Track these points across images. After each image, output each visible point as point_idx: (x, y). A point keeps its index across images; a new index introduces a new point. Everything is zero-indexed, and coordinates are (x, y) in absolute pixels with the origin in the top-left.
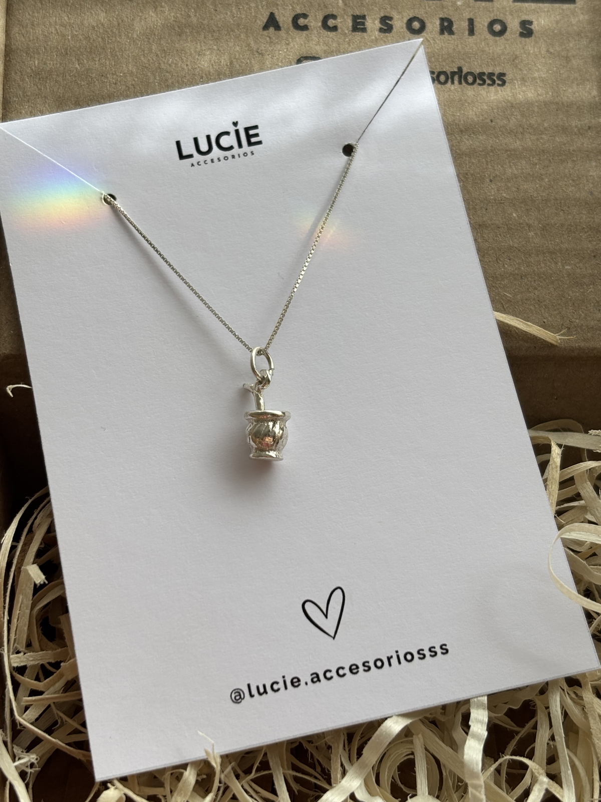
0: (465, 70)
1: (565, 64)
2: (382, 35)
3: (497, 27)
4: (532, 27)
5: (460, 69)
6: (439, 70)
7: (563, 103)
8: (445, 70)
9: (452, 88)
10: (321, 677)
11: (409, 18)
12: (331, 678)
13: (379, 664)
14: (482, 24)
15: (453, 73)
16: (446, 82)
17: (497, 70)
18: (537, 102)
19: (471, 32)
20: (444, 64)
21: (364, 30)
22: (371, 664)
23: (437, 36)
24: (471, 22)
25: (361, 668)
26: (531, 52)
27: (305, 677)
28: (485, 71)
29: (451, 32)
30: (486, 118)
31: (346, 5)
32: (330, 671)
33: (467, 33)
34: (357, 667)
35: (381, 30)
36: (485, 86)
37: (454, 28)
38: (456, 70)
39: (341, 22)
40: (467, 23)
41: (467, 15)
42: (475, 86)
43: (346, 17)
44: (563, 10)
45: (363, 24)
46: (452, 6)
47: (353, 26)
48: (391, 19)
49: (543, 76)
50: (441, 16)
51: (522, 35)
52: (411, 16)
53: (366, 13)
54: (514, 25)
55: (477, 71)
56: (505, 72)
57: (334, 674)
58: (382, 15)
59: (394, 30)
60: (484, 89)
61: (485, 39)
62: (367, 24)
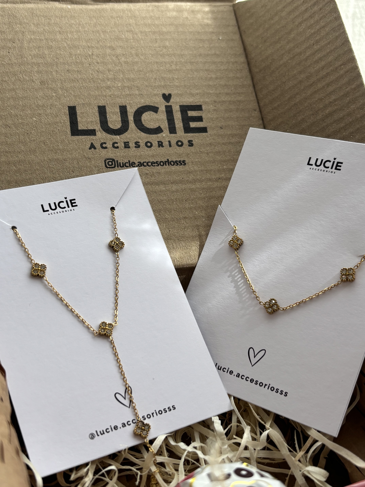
0: (170, 160)
1: (207, 156)
2: (136, 149)
3: (180, 143)
4: (193, 142)
5: (168, 160)
6: (160, 161)
7: (208, 170)
8: (162, 160)
9: (166, 167)
11: (146, 142)
14: (173, 142)
15: (166, 162)
16: (163, 165)
17: (182, 159)
18: (198, 170)
19: (170, 146)
20: (162, 158)
21: (129, 147)
23: (158, 148)
24: (169, 142)
26: (194, 152)
28: (177, 160)
29: (163, 146)
30: (180, 178)
31: (120, 138)
33: (169, 146)
35: (136, 147)
36: (178, 166)
37: (163, 145)
38: (166, 160)
39: (120, 145)
40: (168, 143)
41: (167, 140)
42: (175, 166)
43: (121, 143)
44: (203, 135)
45: (128, 145)
46: (162, 136)
47: (124, 146)
48: (139, 142)
49: (199, 160)
50: (158, 140)
51: (189, 146)
52: (146, 141)
53: (129, 141)
54: (186, 142)
55: (174, 160)
56: (185, 160)
58: (135, 141)
59: (141, 147)
60: (178, 167)
61: (176, 148)
62: (130, 145)
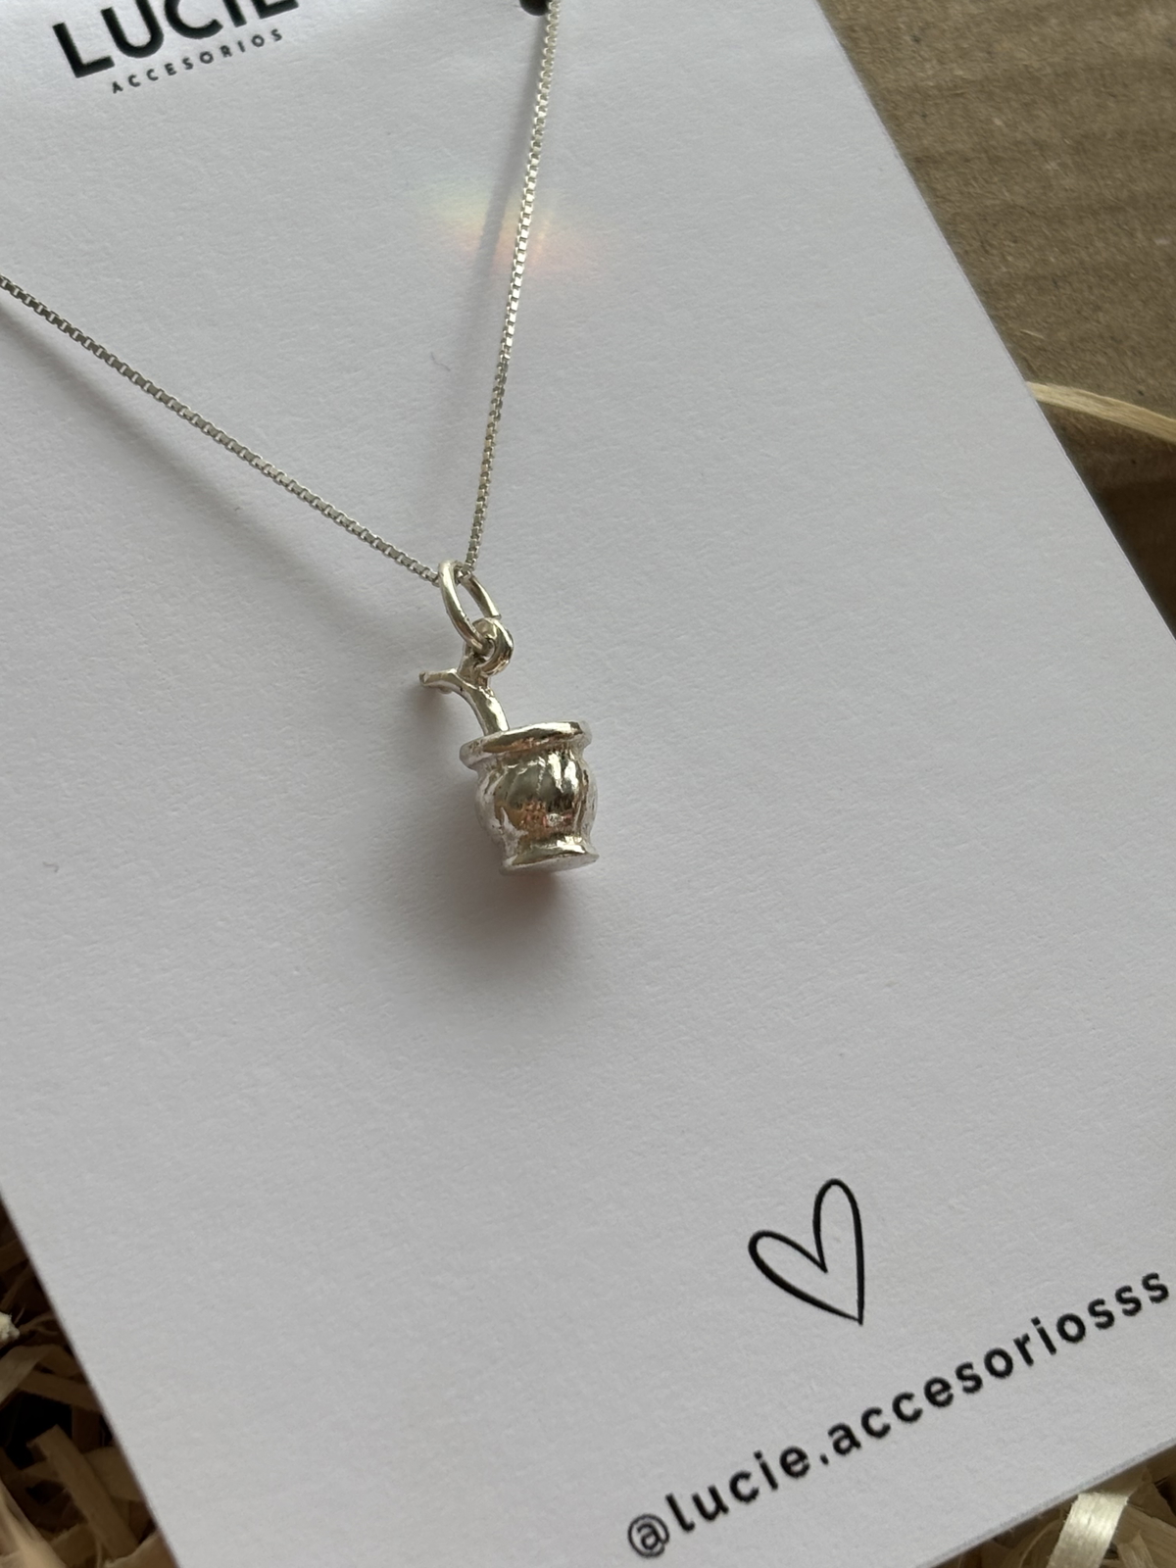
10: (859, 1433)
12: (886, 1429)
13: (999, 1364)
22: (980, 1369)
25: (957, 1387)
27: (818, 1445)
32: (877, 1412)
34: (946, 1386)
57: (888, 1417)
